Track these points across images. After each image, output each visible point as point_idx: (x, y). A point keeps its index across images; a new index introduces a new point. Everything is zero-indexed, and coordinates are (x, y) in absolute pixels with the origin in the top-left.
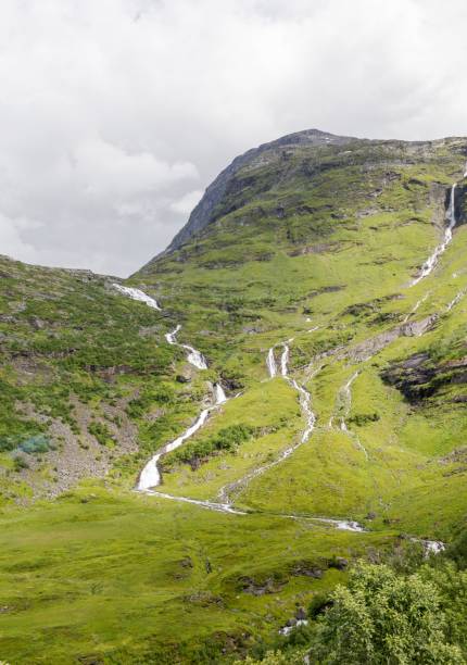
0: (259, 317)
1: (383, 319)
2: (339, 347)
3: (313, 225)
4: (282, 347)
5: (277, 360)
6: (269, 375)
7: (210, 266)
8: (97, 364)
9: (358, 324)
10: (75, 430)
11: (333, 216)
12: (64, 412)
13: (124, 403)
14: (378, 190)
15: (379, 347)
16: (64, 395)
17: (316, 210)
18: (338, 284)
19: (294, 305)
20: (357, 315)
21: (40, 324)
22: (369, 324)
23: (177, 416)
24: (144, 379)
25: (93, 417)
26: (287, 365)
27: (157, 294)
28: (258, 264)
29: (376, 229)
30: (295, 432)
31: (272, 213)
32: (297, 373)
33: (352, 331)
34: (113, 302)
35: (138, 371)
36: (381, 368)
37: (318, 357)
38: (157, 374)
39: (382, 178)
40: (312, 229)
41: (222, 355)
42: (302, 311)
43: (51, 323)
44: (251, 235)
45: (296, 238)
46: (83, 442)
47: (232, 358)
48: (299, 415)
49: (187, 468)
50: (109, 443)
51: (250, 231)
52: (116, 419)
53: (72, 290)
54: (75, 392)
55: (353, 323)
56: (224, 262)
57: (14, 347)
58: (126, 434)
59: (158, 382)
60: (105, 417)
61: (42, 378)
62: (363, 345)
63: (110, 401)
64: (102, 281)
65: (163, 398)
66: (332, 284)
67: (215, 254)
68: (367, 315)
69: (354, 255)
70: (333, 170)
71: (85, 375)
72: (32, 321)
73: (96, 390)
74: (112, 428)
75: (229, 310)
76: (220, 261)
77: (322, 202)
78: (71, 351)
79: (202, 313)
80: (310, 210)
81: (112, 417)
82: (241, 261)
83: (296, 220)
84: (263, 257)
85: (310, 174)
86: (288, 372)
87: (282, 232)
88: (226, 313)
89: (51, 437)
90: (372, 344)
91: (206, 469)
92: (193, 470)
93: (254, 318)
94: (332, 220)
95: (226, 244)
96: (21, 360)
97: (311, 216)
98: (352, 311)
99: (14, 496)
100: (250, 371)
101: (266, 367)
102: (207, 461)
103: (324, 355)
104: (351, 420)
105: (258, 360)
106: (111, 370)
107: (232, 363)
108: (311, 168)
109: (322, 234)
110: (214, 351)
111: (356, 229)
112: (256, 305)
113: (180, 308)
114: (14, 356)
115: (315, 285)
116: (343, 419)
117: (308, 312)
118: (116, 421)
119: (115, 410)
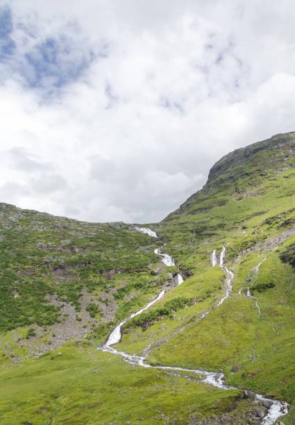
0: (214, 235)
1: (287, 223)
2: (258, 244)
3: (250, 182)
4: (221, 248)
5: (218, 256)
6: (211, 266)
7: (193, 213)
8: (103, 269)
9: (271, 229)
10: (78, 309)
11: (261, 175)
12: (75, 299)
13: (114, 291)
14: (287, 157)
15: (283, 240)
16: (80, 289)
17: (251, 173)
18: (264, 210)
19: (237, 225)
20: (270, 224)
21: (77, 250)
22: (278, 228)
23: (145, 296)
24: (131, 276)
25: (92, 300)
26: (223, 259)
27: (157, 230)
28: (218, 207)
29: (287, 177)
30: (215, 300)
31: (227, 180)
32: (229, 263)
33: (266, 233)
34: (125, 235)
35: (127, 271)
36: (281, 252)
37: (244, 252)
38: (139, 272)
39: (289, 149)
40: (250, 184)
41: (184, 257)
42: (241, 228)
43: (84, 249)
44: (216, 194)
45: (240, 190)
46: (79, 317)
47: (190, 258)
48: (220, 289)
49: (139, 330)
50: (98, 316)
51: (215, 192)
52: (107, 300)
53: (103, 231)
54: (87, 286)
55: (268, 229)
56: (201, 210)
57: (56, 264)
58: (110, 309)
59: (139, 276)
60: (100, 300)
61: (69, 280)
62: (272, 241)
63: (106, 290)
64: (127, 227)
65: (139, 285)
66: (260, 211)
67: (197, 206)
68: (277, 223)
69: (274, 193)
70: (261, 151)
71: (96, 276)
72: (72, 249)
73: (100, 284)
74: (102, 306)
75: (197, 232)
76: (199, 209)
77: (254, 169)
78: (89, 263)
79: (180, 236)
80: (247, 174)
81: (104, 299)
82: (210, 207)
83: (240, 181)
84: (222, 203)
85: (248, 156)
86: (224, 263)
87: (233, 189)
88: (195, 234)
89: (60, 315)
90: (278, 239)
91: (152, 330)
92: (144, 331)
93: (210, 235)
94: (261, 177)
95: (202, 200)
96: (59, 271)
97: (249, 177)
98: (268, 222)
99: (12, 356)
100: (200, 264)
101: (210, 261)
102: (153, 324)
103: (249, 250)
104: (254, 289)
105: (206, 257)
106: (112, 272)
107: (188, 261)
108: (248, 153)
109: (255, 186)
110: (180, 255)
111: (275, 180)
112: (214, 228)
113: (168, 235)
114: (55, 269)
115: (250, 213)
116: (248, 288)
117: (244, 228)
118: (106, 302)
119: (107, 295)
